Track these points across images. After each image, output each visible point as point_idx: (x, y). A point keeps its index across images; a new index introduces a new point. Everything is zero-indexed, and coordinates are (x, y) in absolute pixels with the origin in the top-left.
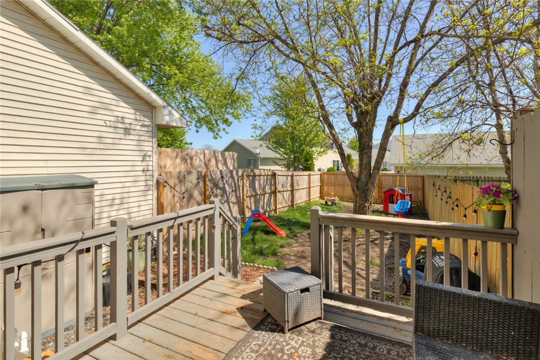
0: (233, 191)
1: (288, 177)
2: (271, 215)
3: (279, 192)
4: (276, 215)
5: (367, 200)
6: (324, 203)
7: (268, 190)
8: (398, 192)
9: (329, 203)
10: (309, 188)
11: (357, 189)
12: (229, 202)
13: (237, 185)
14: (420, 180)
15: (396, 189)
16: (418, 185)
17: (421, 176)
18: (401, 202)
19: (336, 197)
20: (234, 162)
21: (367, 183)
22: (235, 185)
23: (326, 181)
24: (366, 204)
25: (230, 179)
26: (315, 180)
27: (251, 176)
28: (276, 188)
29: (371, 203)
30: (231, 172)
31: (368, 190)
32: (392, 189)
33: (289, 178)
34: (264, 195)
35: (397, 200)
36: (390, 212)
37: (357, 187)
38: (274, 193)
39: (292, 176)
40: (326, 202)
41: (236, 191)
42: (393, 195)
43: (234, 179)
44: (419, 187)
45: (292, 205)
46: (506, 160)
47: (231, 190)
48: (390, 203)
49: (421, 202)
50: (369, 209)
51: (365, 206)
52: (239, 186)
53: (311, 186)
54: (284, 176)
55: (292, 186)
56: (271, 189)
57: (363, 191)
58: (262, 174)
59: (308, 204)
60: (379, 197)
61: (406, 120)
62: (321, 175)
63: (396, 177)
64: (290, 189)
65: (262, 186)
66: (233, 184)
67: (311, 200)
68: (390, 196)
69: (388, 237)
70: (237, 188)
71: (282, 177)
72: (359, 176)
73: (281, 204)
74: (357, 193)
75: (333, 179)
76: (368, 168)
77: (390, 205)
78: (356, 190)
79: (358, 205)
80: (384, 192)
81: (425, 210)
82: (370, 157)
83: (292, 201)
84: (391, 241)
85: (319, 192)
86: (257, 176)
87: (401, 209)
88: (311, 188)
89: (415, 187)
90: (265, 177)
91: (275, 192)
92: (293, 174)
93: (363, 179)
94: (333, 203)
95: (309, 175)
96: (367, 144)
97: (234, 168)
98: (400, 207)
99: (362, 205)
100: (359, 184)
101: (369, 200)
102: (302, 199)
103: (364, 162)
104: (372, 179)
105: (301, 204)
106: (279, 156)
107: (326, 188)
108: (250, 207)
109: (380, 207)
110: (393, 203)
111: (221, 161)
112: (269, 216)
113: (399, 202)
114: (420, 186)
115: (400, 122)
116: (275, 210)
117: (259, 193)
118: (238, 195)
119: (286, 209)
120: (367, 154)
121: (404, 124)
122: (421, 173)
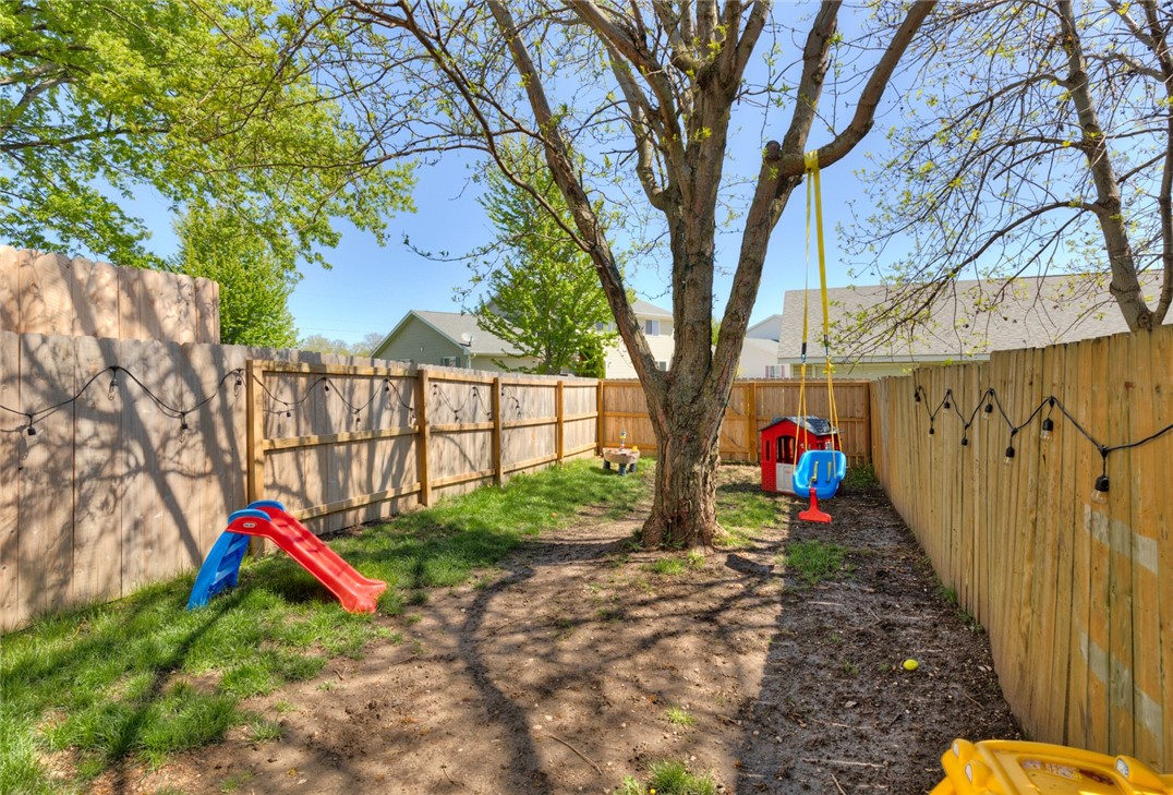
0: (184, 427)
1: (481, 388)
2: (402, 511)
3: (437, 432)
4: (421, 508)
5: (697, 453)
6: (601, 466)
7: (389, 423)
8: (802, 429)
9: (615, 466)
10: (559, 423)
11: (666, 412)
12: (166, 472)
13: (216, 403)
14: (859, 395)
15: (797, 420)
16: (853, 411)
17: (861, 385)
18: (813, 458)
19: (635, 448)
20: (203, 316)
21: (699, 393)
22: (202, 403)
23: (611, 405)
24: (697, 468)
25: (171, 382)
26: (580, 402)
27: (304, 374)
28: (422, 421)
29: (712, 462)
30: (181, 354)
31: (699, 415)
32: (785, 421)
33: (485, 392)
34: (372, 442)
35: (801, 451)
36: (779, 489)
37: (667, 406)
38: (416, 436)
39: (494, 385)
40: (607, 465)
41: (206, 426)
42: (787, 439)
43: (194, 382)
44: (857, 415)
45: (496, 477)
46: (1135, 314)
47: (177, 423)
48: (780, 461)
49: (862, 458)
50: (705, 483)
51: (694, 475)
52: (226, 411)
53: (565, 417)
54: (464, 382)
55: (494, 414)
56: (403, 423)
57: (686, 421)
58: (361, 372)
59: (552, 468)
60: (752, 445)
61: (828, 157)
62: (598, 387)
63: (796, 390)
64: (484, 423)
65: (364, 414)
66: (189, 400)
67: (564, 460)
68: (780, 439)
69: (770, 588)
70: (218, 419)
71: (453, 385)
72: (673, 366)
73: (452, 471)
74: (666, 428)
75: (630, 399)
76: (701, 337)
77: (781, 468)
78: (661, 418)
79: (668, 471)
80: (763, 430)
81: (876, 480)
82: (707, 299)
83: (495, 463)
84: (779, 607)
85: (594, 435)
86: (336, 375)
87: (815, 483)
88: (565, 426)
89: (846, 417)
90: (378, 383)
91: (420, 437)
92: (496, 380)
93: (687, 379)
94: (622, 466)
95: (558, 387)
96: (694, 250)
97: (202, 336)
98: (811, 474)
99: (683, 469)
100: (673, 396)
101: (705, 453)
102: (534, 457)
103: (688, 316)
104: (715, 375)
105: (529, 472)
106: (510, 349)
107: (611, 424)
108: (295, 487)
109: (753, 474)
110: (789, 460)
111: (116, 304)
112: (395, 514)
113: (807, 454)
114: (860, 413)
115: (808, 164)
116: (422, 495)
117: (344, 436)
118: (224, 443)
119: (470, 487)
120: (695, 284)
121: (821, 171)
122: (860, 377)
